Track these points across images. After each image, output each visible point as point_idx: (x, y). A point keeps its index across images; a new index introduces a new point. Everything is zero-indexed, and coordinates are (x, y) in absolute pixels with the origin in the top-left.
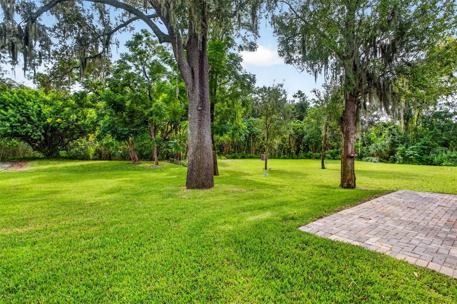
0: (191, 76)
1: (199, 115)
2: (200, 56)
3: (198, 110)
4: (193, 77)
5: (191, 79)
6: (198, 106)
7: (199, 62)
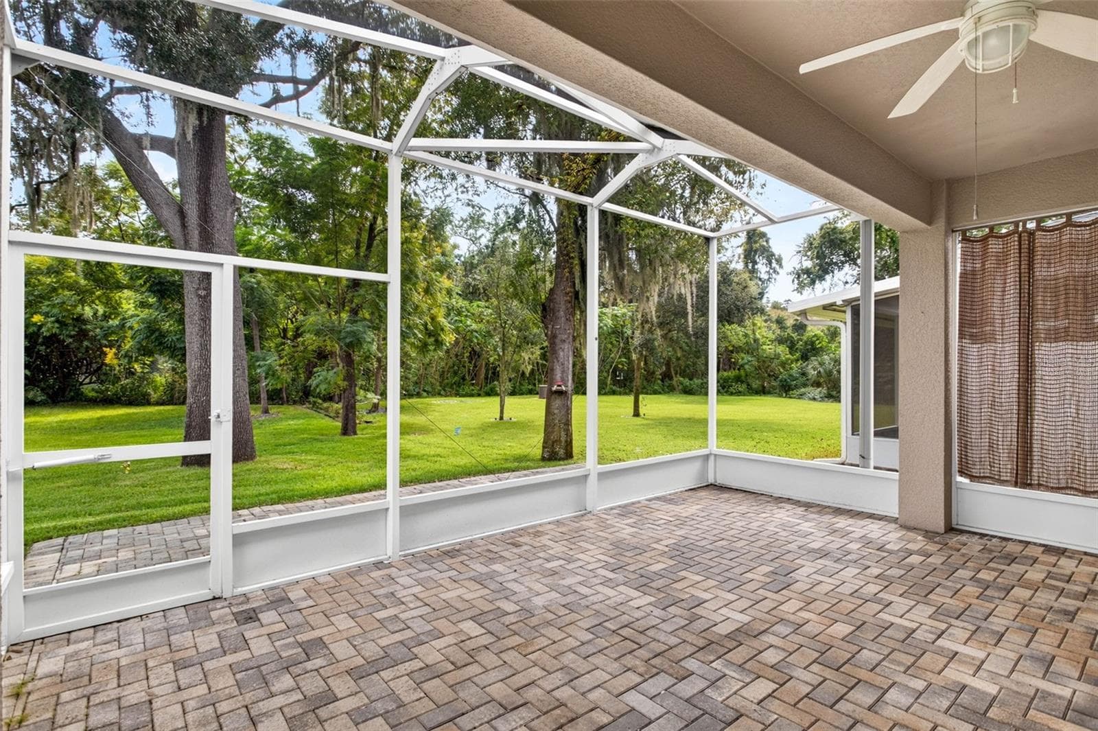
0: (178, 223)
1: (201, 306)
2: (200, 178)
3: (200, 296)
4: (184, 226)
5: (179, 229)
6: (198, 289)
7: (198, 192)
